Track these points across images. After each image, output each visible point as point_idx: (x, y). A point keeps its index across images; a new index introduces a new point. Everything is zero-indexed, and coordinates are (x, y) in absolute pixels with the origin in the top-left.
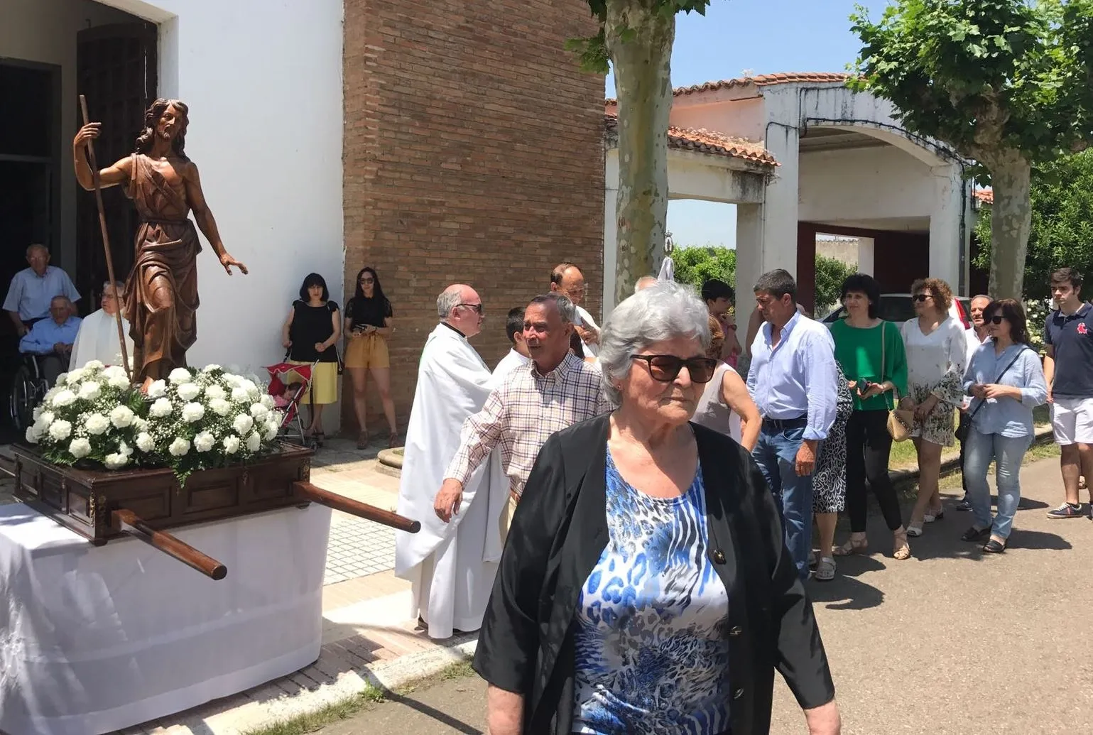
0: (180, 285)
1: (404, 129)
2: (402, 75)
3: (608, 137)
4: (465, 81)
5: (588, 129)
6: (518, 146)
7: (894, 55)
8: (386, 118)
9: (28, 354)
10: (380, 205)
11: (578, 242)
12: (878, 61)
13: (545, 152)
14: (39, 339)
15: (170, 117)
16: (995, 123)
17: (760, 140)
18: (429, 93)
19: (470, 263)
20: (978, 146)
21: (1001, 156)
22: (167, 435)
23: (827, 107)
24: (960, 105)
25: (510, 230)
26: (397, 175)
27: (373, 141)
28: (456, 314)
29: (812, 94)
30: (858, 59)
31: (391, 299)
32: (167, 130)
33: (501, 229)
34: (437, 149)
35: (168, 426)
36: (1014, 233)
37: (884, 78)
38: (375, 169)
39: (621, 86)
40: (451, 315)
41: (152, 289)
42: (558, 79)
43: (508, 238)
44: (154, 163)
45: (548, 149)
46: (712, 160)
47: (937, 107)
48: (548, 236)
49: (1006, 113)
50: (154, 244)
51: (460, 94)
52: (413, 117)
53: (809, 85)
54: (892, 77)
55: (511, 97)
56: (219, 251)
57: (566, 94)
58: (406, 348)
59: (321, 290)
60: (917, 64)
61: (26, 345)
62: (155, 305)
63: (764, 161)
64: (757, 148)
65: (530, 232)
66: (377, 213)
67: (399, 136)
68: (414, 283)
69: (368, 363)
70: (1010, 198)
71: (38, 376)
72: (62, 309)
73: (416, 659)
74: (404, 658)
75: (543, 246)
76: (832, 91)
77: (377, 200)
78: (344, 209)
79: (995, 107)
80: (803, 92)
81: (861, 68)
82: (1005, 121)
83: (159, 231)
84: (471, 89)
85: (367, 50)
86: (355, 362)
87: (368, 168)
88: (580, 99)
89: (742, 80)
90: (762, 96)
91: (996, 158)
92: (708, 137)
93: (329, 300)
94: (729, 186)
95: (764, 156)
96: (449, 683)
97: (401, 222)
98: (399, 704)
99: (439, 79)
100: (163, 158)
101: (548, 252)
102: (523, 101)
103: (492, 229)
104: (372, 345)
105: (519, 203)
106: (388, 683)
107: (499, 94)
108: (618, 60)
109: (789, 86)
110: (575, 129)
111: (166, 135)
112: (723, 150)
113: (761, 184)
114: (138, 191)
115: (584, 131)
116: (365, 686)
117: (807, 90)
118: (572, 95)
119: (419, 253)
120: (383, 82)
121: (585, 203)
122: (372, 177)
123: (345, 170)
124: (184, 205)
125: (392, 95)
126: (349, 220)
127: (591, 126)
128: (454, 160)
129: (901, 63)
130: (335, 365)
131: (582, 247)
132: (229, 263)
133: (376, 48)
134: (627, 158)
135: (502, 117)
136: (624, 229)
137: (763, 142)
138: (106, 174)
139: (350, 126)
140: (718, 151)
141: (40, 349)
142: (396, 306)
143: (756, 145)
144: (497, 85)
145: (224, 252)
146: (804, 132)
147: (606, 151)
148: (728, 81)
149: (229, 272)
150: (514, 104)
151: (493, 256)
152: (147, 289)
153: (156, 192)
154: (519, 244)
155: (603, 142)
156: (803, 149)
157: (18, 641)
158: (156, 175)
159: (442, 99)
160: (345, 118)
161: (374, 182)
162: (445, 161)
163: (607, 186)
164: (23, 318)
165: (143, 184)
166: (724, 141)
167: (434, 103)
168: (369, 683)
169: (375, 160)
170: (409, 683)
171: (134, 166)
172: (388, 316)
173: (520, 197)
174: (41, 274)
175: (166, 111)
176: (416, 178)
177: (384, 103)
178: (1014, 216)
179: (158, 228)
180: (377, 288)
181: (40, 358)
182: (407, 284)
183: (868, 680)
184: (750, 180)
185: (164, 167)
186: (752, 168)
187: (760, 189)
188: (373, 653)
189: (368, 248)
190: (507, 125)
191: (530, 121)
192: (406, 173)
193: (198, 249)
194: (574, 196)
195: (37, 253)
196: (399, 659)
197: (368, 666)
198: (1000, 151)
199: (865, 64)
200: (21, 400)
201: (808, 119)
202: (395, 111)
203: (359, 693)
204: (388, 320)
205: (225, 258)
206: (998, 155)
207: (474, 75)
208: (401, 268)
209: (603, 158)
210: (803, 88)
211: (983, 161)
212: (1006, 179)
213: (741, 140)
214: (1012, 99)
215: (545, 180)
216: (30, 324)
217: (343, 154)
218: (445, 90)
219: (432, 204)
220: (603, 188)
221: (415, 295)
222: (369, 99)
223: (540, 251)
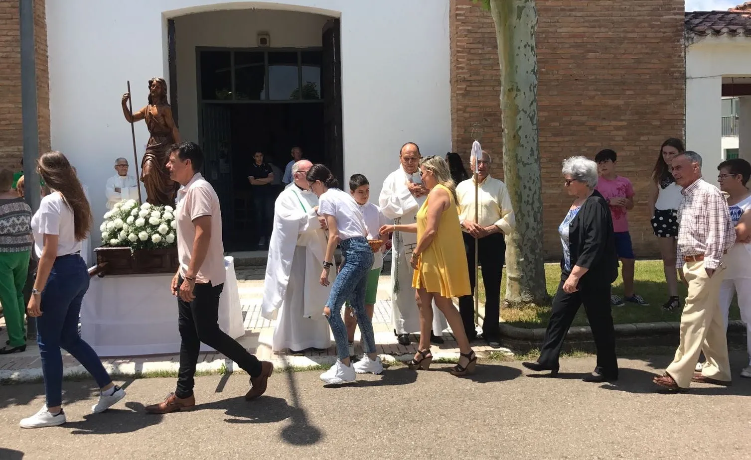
1: (487, 56)
2: (485, 20)
3: (687, 36)
5: (665, 32)
6: (591, 55)
8: (472, 51)
10: (468, 109)
11: (656, 123)
13: (618, 56)
15: (154, 86)
25: (584, 118)
26: (482, 88)
27: (462, 68)
32: (153, 92)
33: (574, 118)
38: (465, 86)
41: (145, 167)
43: (583, 124)
45: (624, 54)
48: (622, 121)
50: (151, 146)
55: (582, 20)
57: (640, 9)
62: (145, 174)
65: (604, 119)
66: (467, 115)
67: (483, 62)
75: (618, 128)
77: (466, 106)
83: (153, 140)
84: (544, 20)
85: (457, 9)
87: (462, 86)
88: (655, 10)
97: (486, 120)
100: (155, 106)
101: (624, 133)
103: (566, 119)
105: (592, 98)
107: (571, 19)
110: (650, 35)
118: (647, 8)
120: (469, 28)
121: (662, 92)
122: (461, 92)
123: (451, 89)
125: (477, 36)
126: (453, 122)
127: (670, 30)
131: (659, 127)
133: (464, 7)
135: (574, 36)
138: (136, 116)
139: (452, 61)
144: (568, 13)
147: (685, 47)
150: (587, 24)
151: (567, 139)
153: (151, 121)
154: (593, 128)
155: (682, 40)
158: (150, 114)
160: (451, 55)
161: (464, 95)
163: (688, 75)
169: (464, 80)
171: (146, 110)
173: (593, 93)
177: (471, 41)
179: (153, 138)
185: (154, 109)
189: (460, 139)
190: (579, 41)
191: (601, 35)
192: (489, 86)
194: (650, 87)
202: (480, 46)
207: (548, 9)
209: (683, 54)
215: (619, 78)
217: (451, 78)
220: (683, 77)
221: (497, 168)
222: (458, 41)
223: (615, 133)
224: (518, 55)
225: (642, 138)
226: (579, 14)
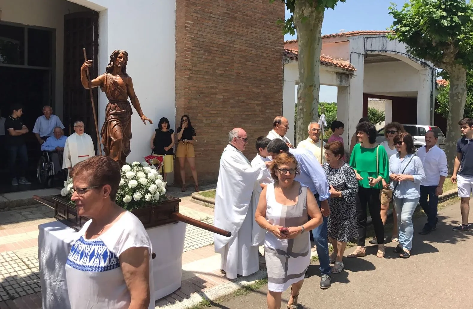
0: (125, 129)
1: (201, 56)
2: (201, 33)
3: (285, 59)
4: (226, 35)
5: (276, 55)
6: (248, 63)
7: (408, 24)
8: (194, 51)
9: (45, 151)
10: (191, 88)
11: (272, 103)
12: (401, 27)
13: (259, 65)
14: (49, 145)
15: (121, 58)
16: (452, 53)
17: (348, 59)
18: (211, 41)
19: (228, 112)
20: (444, 63)
21: (454, 67)
23: (376, 45)
24: (437, 46)
25: (244, 98)
26: (198, 76)
27: (188, 61)
28: (236, 140)
29: (369, 40)
30: (392, 25)
31: (195, 128)
32: (120, 63)
33: (240, 98)
34: (215, 65)
35: (122, 190)
36: (459, 100)
37: (403, 33)
38: (189, 73)
39: (301, 41)
40: (233, 141)
41: (114, 131)
42: (264, 34)
43: (243, 102)
44: (114, 77)
45: (260, 64)
46: (328, 68)
47: (426, 46)
48: (259, 101)
49: (457, 49)
50: (114, 111)
51: (224, 41)
52: (205, 51)
53: (368, 36)
54: (407, 33)
55: (245, 42)
56: (140, 114)
57: (268, 41)
58: (201, 149)
59: (167, 124)
60: (418, 28)
61: (44, 148)
62: (115, 138)
63: (350, 69)
64: (346, 63)
65: (252, 99)
67: (199, 59)
68: (204, 121)
69: (186, 156)
70: (458, 85)
71: (49, 161)
72: (58, 132)
73: (222, 287)
74: (217, 287)
75: (258, 105)
76: (377, 39)
77: (190, 86)
78: (176, 90)
79: (452, 47)
80: (366, 39)
81: (393, 29)
82: (456, 53)
83: (116, 106)
84: (229, 39)
85: (186, 23)
86: (181, 155)
87: (186, 73)
88: (274, 43)
89: (340, 34)
90: (348, 41)
91: (452, 68)
92: (325, 58)
93: (170, 128)
94: (335, 79)
95: (350, 66)
96: (237, 298)
97: (200, 96)
98: (218, 308)
99: (216, 35)
100: (118, 75)
101: (260, 108)
102: (250, 44)
103: (237, 98)
104: (188, 147)
105: (248, 87)
106: (211, 298)
107: (240, 41)
108: (299, 29)
109: (360, 36)
110: (271, 56)
111: (119, 65)
112: (333, 64)
113: (348, 79)
114: (107, 89)
115: (275, 56)
116: (202, 299)
117: (368, 38)
118: (270, 41)
119: (207, 109)
120: (193, 36)
121: (275, 87)
122: (188, 77)
123: (176, 74)
124: (126, 95)
125: (197, 42)
126: (177, 95)
127: (279, 54)
128: (221, 69)
129: (411, 28)
130: (172, 156)
131: (274, 105)
132: (145, 119)
133: (190, 22)
134: (302, 71)
135: (241, 51)
136: (301, 101)
137: (349, 60)
138: (94, 82)
139: (178, 55)
140: (331, 64)
142: (197, 131)
143: (346, 61)
144: (239, 37)
145: (143, 114)
146: (366, 56)
147: (284, 64)
148: (334, 34)
149: (145, 123)
150: (246, 45)
151: (237, 109)
152: (112, 131)
153: (115, 89)
154: (248, 104)
155: (283, 61)
156: (365, 62)
157: (60, 281)
158: (115, 83)
159: (217, 43)
160: (176, 52)
161: (189, 79)
162: (218, 69)
163: (284, 79)
164: (42, 136)
165: (109, 86)
166: (332, 60)
167: (214, 45)
168: (204, 298)
169: (189, 69)
170: (220, 298)
171: (105, 78)
172: (194, 136)
173: (249, 84)
174: (48, 118)
175: (119, 55)
176: (206, 77)
177: (193, 45)
178: (459, 93)
179: (116, 105)
180: (189, 124)
181: (50, 153)
182: (202, 122)
183: (417, 299)
184: (343, 76)
185: (118, 79)
186: (345, 71)
187: (348, 80)
188: (203, 284)
189: (186, 106)
190: (243, 54)
191: (253, 52)
192: (202, 75)
193: (132, 113)
194: (270, 84)
195: (47, 109)
196: (215, 287)
197: (202, 290)
198: (454, 65)
199: (395, 28)
200: (42, 171)
201: (368, 50)
202: (197, 49)
203: (200, 302)
204: (194, 137)
205: (143, 117)
206: (453, 67)
207: (230, 33)
208: (199, 115)
209: (283, 68)
210: (366, 37)
211: (446, 69)
212: (456, 77)
213: (340, 59)
214: (459, 43)
215: (259, 77)
216: (45, 138)
217: (176, 67)
218: (218, 39)
219: (212, 88)
220: (283, 80)
221: (205, 126)
222: (186, 44)
223: (256, 107)
224: (316, 65)
225: (267, 111)
226: (244, 38)
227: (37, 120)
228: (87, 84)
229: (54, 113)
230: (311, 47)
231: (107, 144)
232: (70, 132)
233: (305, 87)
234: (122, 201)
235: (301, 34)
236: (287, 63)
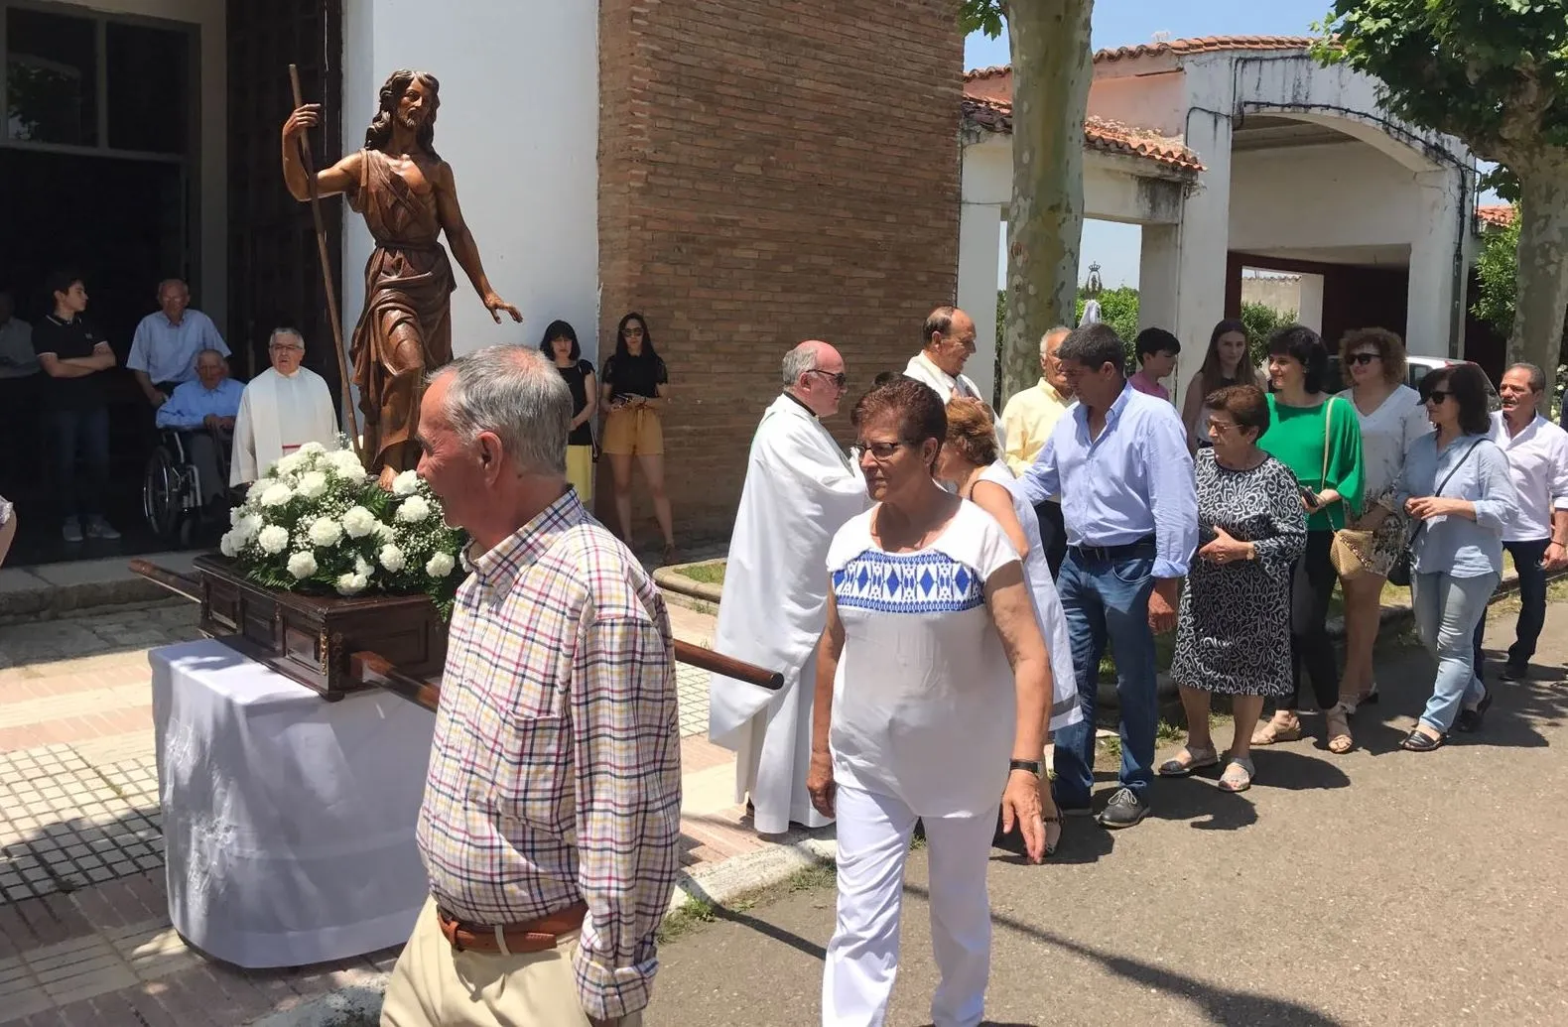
0: (430, 337)
1: (684, 115)
2: (683, 37)
3: (966, 127)
4: (769, 45)
5: (938, 116)
6: (842, 140)
7: (1386, 10)
8: (661, 99)
9: (169, 429)
10: (650, 224)
11: (922, 278)
12: (1361, 18)
13: (879, 149)
14: (186, 408)
15: (415, 96)
16: (1533, 108)
17: (1178, 133)
18: (719, 64)
19: (772, 308)
20: (1504, 142)
21: (1537, 156)
22: (422, 548)
23: (1272, 86)
24: (1481, 82)
25: (828, 261)
26: (675, 182)
27: (640, 132)
28: (806, 382)
29: (1252, 67)
30: (1329, 14)
31: (665, 357)
32: (410, 115)
33: (815, 260)
34: (730, 145)
35: (423, 536)
36: (1552, 269)
37: (1368, 40)
38: (645, 173)
39: (1021, 53)
40: (797, 382)
41: (394, 342)
42: (898, 44)
43: (825, 272)
44: (392, 162)
45: (883, 145)
46: (1113, 162)
47: (1444, 85)
48: (878, 270)
49: (1550, 96)
50: (394, 278)
51: (761, 65)
52: (697, 98)
53: (1249, 53)
54: (1380, 41)
55: (832, 70)
56: (482, 289)
57: (909, 65)
58: (685, 427)
59: (569, 345)
60: (1419, 22)
61: (166, 417)
62: (398, 364)
63: (1184, 164)
64: (1173, 145)
65: (856, 264)
66: (648, 236)
67: (677, 125)
68: (695, 336)
69: (635, 447)
70: (1548, 217)
71: (183, 461)
72: (212, 367)
73: (750, 862)
74: (734, 860)
75: (874, 284)
76: (1279, 63)
77: (647, 217)
78: (600, 230)
79: (1533, 86)
80: (1240, 65)
81: (1333, 28)
82: (1547, 106)
83: (400, 260)
84: (777, 58)
86: (617, 446)
87: (634, 172)
88: (929, 72)
89: (1154, 46)
90: (1181, 69)
91: (1529, 159)
92: (1103, 128)
93: (580, 358)
94: (1133, 199)
95: (1183, 157)
96: (801, 895)
97: (679, 250)
98: (738, 925)
99: (733, 43)
100: (405, 156)
101: (880, 293)
102: (851, 76)
103: (803, 260)
104: (639, 422)
105: (841, 222)
106: (717, 895)
107: (818, 65)
108: (1017, 15)
109: (1219, 55)
110: (921, 117)
111: (410, 122)
112: (1126, 147)
113: (1178, 197)
114: (371, 203)
115: (934, 119)
116: (686, 898)
117: (1246, 61)
118: (916, 67)
119: (703, 293)
120: (657, 48)
121: (931, 223)
122: (639, 185)
123: (600, 175)
124: (434, 223)
125: (669, 67)
126: (605, 246)
127: (944, 112)
128: (753, 159)
129: (1395, 20)
130: (589, 448)
131: (925, 286)
132: (496, 306)
134: (1026, 157)
135: (826, 99)
136: (1020, 260)
137: (1182, 136)
138: (326, 178)
139: (608, 112)
140: (1121, 149)
141: (185, 422)
142: (673, 368)
143: (1172, 140)
144: (814, 51)
145: (489, 290)
146: (1239, 122)
147: (963, 147)
148: (1133, 47)
149: (497, 319)
150: (838, 80)
151: (804, 298)
152: (386, 342)
153: (397, 203)
154: (840, 281)
155: (959, 134)
156: (1237, 146)
157: (227, 830)
158: (396, 180)
159: (737, 73)
160: (602, 100)
161: (643, 192)
162: (740, 162)
163: (963, 199)
164: (155, 381)
165: (377, 193)
166: (1126, 134)
167: (726, 78)
168: (691, 894)
169: (644, 160)
170: (745, 895)
171: (364, 167)
172: (661, 383)
173: (841, 214)
174: (176, 321)
175: (410, 88)
176: (702, 186)
177: (658, 77)
178: (1553, 244)
179: (399, 255)
180: (646, 344)
181: (187, 435)
182: (686, 339)
183: (1394, 904)
184: (1162, 190)
185: (406, 168)
186: (1167, 173)
187: (1176, 204)
188: (691, 852)
189: (634, 285)
190: (827, 109)
191: (858, 105)
192: (688, 178)
193: (452, 286)
194: (918, 212)
195: (173, 292)
196: (729, 861)
197: (686, 869)
198: (1537, 150)
199: (1339, 23)
200: (160, 493)
201: (1246, 103)
202: (673, 90)
203: (679, 908)
204: (662, 388)
205: (491, 299)
206: (1532, 154)
207: (782, 37)
208: (677, 314)
209: (959, 158)
210: (1240, 58)
211: (1509, 163)
212: (1544, 191)
213: (1150, 132)
214: (1558, 74)
215: (879, 190)
216: (168, 388)
217: (599, 151)
218: (740, 58)
219: (721, 223)
220: (958, 201)
221: (697, 352)
222: (636, 72)
223: (868, 292)
224: (1071, 139)
225: (905, 304)
226: (829, 57)
227: (140, 326)
228: (302, 181)
229: (195, 304)
230: (1055, 75)
231: (372, 387)
232: (252, 368)
233: (1035, 212)
234: (422, 571)
235: (1024, 31)
236: (974, 140)
